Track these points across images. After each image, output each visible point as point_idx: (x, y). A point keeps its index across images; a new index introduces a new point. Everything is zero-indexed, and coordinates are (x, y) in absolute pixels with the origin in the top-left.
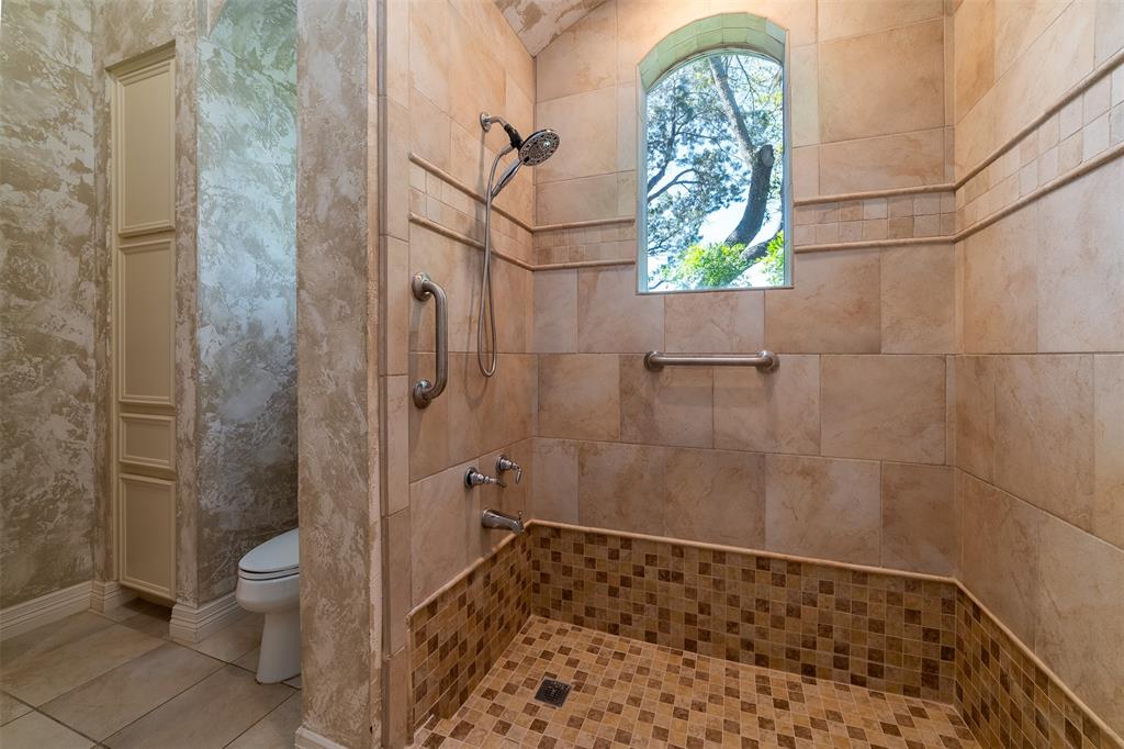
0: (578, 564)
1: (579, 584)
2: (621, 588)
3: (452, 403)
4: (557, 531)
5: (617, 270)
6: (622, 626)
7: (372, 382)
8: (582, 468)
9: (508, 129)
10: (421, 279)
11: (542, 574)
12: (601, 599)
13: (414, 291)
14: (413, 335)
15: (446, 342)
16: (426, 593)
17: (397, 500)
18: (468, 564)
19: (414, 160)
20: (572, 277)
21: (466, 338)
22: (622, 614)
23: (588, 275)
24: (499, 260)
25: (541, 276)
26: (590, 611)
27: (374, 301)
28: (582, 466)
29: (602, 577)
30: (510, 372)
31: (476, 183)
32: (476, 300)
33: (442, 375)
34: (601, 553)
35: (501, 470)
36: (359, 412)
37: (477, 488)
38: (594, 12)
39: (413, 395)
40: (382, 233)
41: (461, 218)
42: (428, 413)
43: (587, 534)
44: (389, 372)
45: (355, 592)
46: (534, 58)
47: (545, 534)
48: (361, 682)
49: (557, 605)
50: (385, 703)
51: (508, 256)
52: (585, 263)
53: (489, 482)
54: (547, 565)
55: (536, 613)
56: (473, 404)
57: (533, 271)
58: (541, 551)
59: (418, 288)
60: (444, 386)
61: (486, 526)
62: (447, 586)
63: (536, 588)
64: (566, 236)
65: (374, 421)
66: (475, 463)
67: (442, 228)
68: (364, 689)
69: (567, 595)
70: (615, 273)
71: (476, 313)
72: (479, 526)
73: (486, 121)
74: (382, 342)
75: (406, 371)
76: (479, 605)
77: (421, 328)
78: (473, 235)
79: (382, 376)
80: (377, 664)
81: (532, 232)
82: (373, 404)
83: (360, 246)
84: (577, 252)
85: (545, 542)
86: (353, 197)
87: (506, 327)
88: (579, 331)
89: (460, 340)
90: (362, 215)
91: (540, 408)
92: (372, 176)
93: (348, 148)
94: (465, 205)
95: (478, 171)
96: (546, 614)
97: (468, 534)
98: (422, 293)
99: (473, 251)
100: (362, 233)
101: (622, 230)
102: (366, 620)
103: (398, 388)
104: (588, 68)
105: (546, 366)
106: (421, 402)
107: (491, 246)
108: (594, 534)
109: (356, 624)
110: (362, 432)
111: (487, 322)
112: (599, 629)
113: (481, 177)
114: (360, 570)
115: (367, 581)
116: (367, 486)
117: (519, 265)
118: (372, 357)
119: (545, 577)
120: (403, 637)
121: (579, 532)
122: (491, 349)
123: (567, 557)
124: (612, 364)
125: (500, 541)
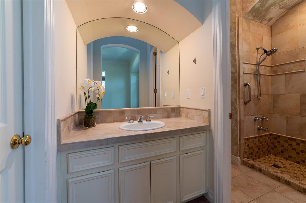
0: (286, 145)
1: (286, 150)
2: (301, 153)
3: (252, 104)
4: (279, 136)
5: (299, 73)
6: (301, 163)
7: (238, 100)
8: (287, 122)
9: (264, 49)
10: (245, 82)
11: (274, 146)
12: (293, 154)
13: (244, 85)
14: (244, 92)
15: (251, 93)
16: (247, 136)
17: (242, 119)
18: (255, 135)
19: (244, 63)
20: (284, 76)
21: (254, 92)
22: (301, 160)
23: (289, 75)
24: (261, 75)
25: (274, 77)
26: (290, 157)
27: (238, 87)
28: (287, 121)
29: (294, 149)
30: (265, 99)
31: (256, 62)
32: (256, 85)
33: (250, 99)
34: (294, 143)
35: (263, 119)
36: (236, 104)
37: (257, 121)
38: (290, 10)
39: (244, 102)
40: (239, 77)
41: (253, 70)
42: (247, 105)
43: (289, 138)
44: (241, 98)
45: (235, 132)
46: (271, 26)
47: (275, 136)
48: (236, 145)
49: (279, 154)
50: (240, 150)
51: (264, 74)
52: (288, 72)
53: (260, 120)
54: (276, 144)
55: (272, 154)
56: (256, 105)
57: (271, 76)
58: (274, 140)
59: (245, 84)
60: (250, 101)
61: (259, 129)
62: (251, 137)
63: (273, 149)
64: (282, 67)
65: (238, 106)
66: (256, 116)
67: (249, 73)
68: (237, 146)
69: (282, 152)
70: (299, 74)
71: (256, 87)
72: (257, 129)
73: (258, 49)
74: (239, 93)
75: (243, 98)
76: (257, 144)
77: (246, 91)
78: (255, 72)
79: (239, 99)
80: (239, 143)
81: (271, 67)
82: (238, 103)
83: (236, 79)
84: (285, 70)
85: (275, 138)
86: (234, 72)
87: (264, 89)
88: (286, 89)
89: (253, 92)
90: (236, 74)
91: (274, 107)
92: (237, 68)
93: (233, 64)
94: (253, 67)
95: (256, 59)
96: (276, 155)
97: (255, 129)
98: (246, 85)
99: (256, 75)
100: (236, 77)
101: (301, 63)
102: (237, 136)
103: (242, 101)
104: (289, 25)
105: (275, 98)
106: (246, 103)
107: (260, 73)
108: (291, 138)
109: (235, 136)
110: (236, 107)
111: (259, 89)
112: (293, 162)
113: (257, 60)
114: (236, 128)
115: (237, 130)
116: (237, 115)
117: (267, 75)
118: (238, 96)
119: (275, 147)
120: (243, 142)
121: (286, 137)
122: (260, 94)
123: (282, 143)
124: (298, 97)
125: (262, 134)
